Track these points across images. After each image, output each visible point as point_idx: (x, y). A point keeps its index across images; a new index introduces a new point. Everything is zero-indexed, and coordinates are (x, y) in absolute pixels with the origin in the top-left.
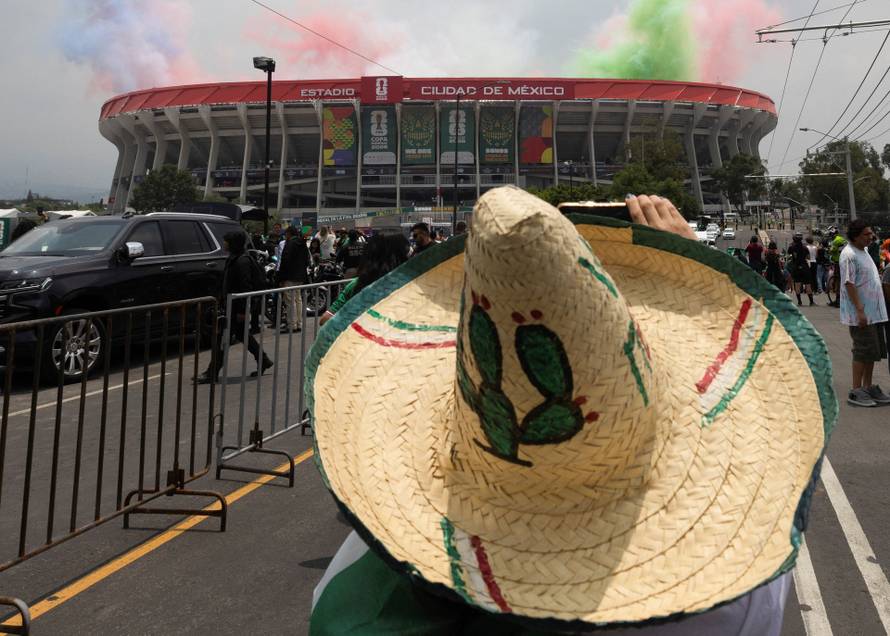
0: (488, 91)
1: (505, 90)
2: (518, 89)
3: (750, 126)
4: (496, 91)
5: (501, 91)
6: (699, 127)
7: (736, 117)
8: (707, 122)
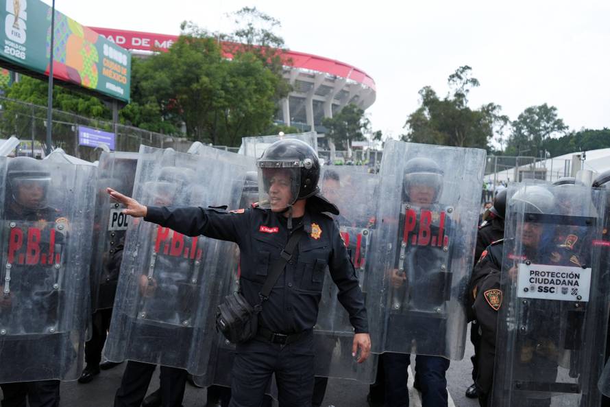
0: (137, 42)
1: (152, 43)
2: (165, 42)
3: (356, 99)
4: (144, 42)
5: (149, 43)
6: (317, 94)
7: (346, 89)
8: (325, 90)
